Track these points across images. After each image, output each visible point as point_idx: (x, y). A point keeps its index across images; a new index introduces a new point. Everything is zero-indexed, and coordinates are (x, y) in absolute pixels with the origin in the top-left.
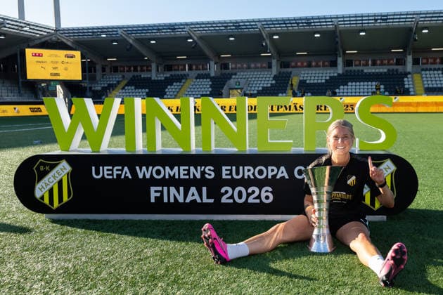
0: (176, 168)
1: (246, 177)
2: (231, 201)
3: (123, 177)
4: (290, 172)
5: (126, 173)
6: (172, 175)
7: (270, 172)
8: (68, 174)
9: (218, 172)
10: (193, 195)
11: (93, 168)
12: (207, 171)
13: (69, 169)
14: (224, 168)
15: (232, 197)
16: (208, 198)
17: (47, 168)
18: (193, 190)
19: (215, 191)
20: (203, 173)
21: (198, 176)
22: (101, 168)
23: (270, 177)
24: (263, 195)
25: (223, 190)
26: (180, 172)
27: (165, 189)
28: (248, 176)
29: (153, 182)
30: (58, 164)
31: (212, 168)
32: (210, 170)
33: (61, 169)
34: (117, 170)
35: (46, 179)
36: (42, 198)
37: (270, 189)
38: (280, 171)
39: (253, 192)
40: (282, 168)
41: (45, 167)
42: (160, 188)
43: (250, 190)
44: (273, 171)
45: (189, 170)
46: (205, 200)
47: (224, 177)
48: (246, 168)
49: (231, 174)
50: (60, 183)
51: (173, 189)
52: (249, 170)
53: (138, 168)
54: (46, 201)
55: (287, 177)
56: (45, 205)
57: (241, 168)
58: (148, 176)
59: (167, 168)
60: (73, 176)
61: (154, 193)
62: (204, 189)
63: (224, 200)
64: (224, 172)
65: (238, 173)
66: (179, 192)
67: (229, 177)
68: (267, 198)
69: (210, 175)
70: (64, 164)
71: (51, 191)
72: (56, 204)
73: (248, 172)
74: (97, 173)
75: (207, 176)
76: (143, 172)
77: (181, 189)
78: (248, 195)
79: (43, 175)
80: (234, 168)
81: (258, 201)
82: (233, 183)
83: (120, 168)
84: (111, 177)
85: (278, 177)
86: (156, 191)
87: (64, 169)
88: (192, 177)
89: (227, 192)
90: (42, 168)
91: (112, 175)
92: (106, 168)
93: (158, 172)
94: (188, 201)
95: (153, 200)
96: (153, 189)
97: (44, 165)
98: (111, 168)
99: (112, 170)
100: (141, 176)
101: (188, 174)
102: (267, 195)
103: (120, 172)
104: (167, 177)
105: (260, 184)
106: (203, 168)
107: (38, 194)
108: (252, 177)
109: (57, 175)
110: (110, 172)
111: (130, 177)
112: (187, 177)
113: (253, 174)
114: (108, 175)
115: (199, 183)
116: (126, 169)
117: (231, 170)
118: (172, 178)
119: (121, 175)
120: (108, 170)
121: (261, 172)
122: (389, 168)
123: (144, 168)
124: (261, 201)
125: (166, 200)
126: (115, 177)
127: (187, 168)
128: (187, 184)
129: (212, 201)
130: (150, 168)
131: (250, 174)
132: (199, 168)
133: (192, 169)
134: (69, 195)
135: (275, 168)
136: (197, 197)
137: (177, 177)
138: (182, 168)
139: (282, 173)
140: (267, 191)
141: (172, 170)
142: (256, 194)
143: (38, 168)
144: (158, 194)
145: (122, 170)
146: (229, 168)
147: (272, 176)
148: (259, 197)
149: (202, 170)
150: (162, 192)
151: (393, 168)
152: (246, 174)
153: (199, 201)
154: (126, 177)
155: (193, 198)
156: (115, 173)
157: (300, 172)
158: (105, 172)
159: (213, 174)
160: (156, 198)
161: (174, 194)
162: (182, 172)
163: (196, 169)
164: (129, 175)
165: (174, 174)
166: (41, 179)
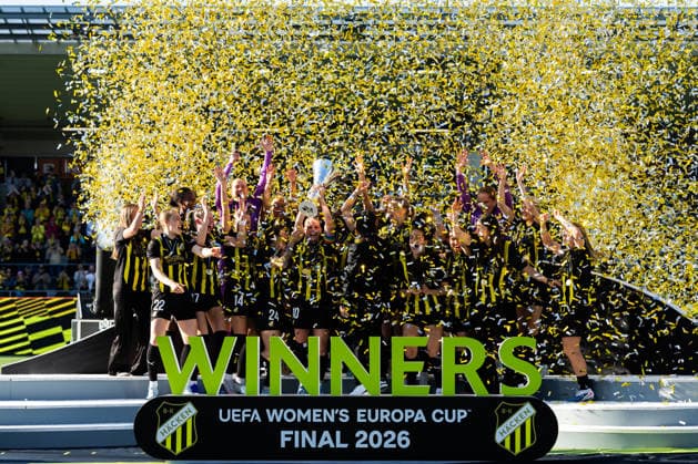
0: (309, 412)
1: (382, 420)
2: (366, 446)
3: (252, 420)
4: (428, 415)
5: (255, 416)
6: (304, 417)
7: (408, 415)
8: (193, 417)
9: (353, 415)
10: (326, 439)
11: (221, 411)
12: (341, 414)
13: (194, 411)
14: (359, 411)
15: (367, 442)
16: (342, 442)
17: (171, 411)
18: (326, 434)
19: (349, 437)
20: (337, 416)
21: (332, 419)
22: (229, 411)
23: (406, 420)
24: (400, 440)
25: (358, 435)
26: (313, 415)
27: (297, 433)
28: (385, 419)
29: (284, 425)
30: (183, 406)
31: (346, 411)
32: (344, 413)
33: (186, 412)
34: (246, 413)
35: (168, 422)
36: (164, 442)
37: (407, 433)
38: (418, 415)
39: (390, 436)
40: (420, 412)
41: (168, 409)
42: (291, 433)
43: (386, 435)
44: (410, 414)
45: (322, 414)
46: (339, 445)
47: (359, 420)
48: (382, 411)
49: (366, 417)
50: (184, 427)
51: (304, 433)
52: (385, 413)
53: (268, 411)
54: (168, 446)
55: (424, 420)
56: (167, 450)
57: (377, 411)
58: (279, 420)
59: (299, 411)
60: (198, 420)
61: (284, 437)
62: (338, 433)
63: (359, 445)
64: (359, 415)
65: (373, 417)
66: (311, 437)
67: (365, 421)
68: (404, 442)
69: (344, 418)
70: (189, 406)
71: (174, 435)
72: (179, 449)
73: (384, 415)
74: (225, 417)
75: (341, 419)
76: (274, 415)
77: (314, 433)
78: (384, 439)
79: (166, 417)
80: (369, 411)
81: (394, 446)
82: (368, 427)
83: (249, 410)
84: (239, 420)
85: (415, 420)
86: (287, 436)
87: (189, 411)
88: (325, 420)
89: (362, 436)
90: (165, 411)
91: (241, 418)
92: (234, 411)
93: (290, 415)
94: (320, 445)
95: (283, 445)
96: (283, 433)
97: (168, 407)
98: (239, 411)
99: (241, 413)
100: (271, 420)
101: (322, 417)
102: (403, 439)
103: (249, 415)
104: (299, 420)
105: (397, 428)
106: (337, 410)
107: (160, 439)
108: (388, 420)
109: (181, 418)
110: (239, 415)
111: (260, 420)
112: (320, 420)
113: (390, 417)
114: (236, 418)
115: (332, 427)
116: (255, 412)
117: (366, 414)
118: (304, 422)
119: (250, 418)
120: (236, 413)
121: (397, 416)
122: (529, 412)
123: (275, 411)
124: (397, 445)
125: (297, 445)
126: (243, 420)
127: (320, 410)
128: (319, 428)
129: (345, 446)
130: (282, 411)
131: (386, 417)
132: (333, 410)
133: (326, 411)
134: (193, 439)
135: (412, 412)
136: (330, 442)
137: (309, 420)
138: (315, 411)
139: (420, 416)
140: (404, 435)
141: (304, 412)
142: (393, 438)
143: (161, 411)
144: (289, 439)
145: (251, 413)
146: (365, 410)
147: (409, 419)
148: (395, 442)
149: (336, 412)
150: (293, 436)
151: (533, 411)
152: (382, 417)
153: (332, 446)
154: (255, 421)
155: (326, 443)
156: (244, 416)
157: (438, 416)
158: (233, 415)
159: (347, 417)
160: (286, 442)
161: (306, 439)
162: (315, 415)
163: (330, 413)
164: (258, 418)
165: (306, 418)
166: (163, 422)
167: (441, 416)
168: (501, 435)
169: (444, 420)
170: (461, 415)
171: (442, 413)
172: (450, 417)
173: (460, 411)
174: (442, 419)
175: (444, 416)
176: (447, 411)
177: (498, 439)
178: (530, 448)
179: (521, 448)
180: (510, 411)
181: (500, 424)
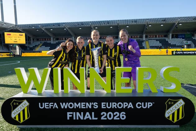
0: (79, 104)
1: (113, 108)
2: (106, 119)
3: (54, 108)
4: (134, 105)
5: (55, 106)
6: (77, 106)
7: (125, 105)
8: (27, 107)
9: (100, 105)
10: (88, 116)
11: (40, 104)
12: (94, 105)
13: (28, 104)
14: (102, 103)
15: (106, 117)
16: (95, 117)
17: (17, 104)
18: (88, 113)
19: (98, 115)
20: (92, 106)
21: (90, 107)
22: (43, 103)
23: (124, 107)
24: (121, 116)
25: (102, 114)
26: (81, 105)
27: (74, 113)
28: (114, 107)
29: (68, 110)
30: (23, 102)
31: (97, 103)
32: (96, 104)
33: (24, 104)
34: (51, 104)
35: (17, 109)
36: (15, 118)
37: (124, 113)
38: (129, 105)
39: (116, 114)
40: (130, 103)
41: (16, 103)
42: (72, 113)
45: (86, 105)
46: (93, 118)
47: (103, 107)
48: (113, 103)
49: (106, 106)
50: (24, 111)
51: (78, 114)
52: (114, 104)
53: (61, 103)
54: (17, 119)
55: (132, 107)
56: (16, 121)
57: (111, 103)
58: (66, 107)
59: (75, 104)
60: (30, 108)
61: (69, 115)
62: (93, 113)
63: (102, 118)
64: (103, 105)
65: (109, 106)
66: (81, 115)
67: (105, 108)
68: (123, 117)
69: (96, 107)
70: (25, 102)
71: (19, 115)
72: (22, 121)
73: (114, 105)
74: (42, 106)
75: (94, 107)
76: (64, 106)
77: (82, 113)
78: (114, 116)
79: (15, 107)
80: (107, 103)
81: (118, 119)
82: (107, 110)
83: (53, 103)
84: (48, 108)
85: (128, 107)
86: (70, 114)
87: (25, 104)
88: (87, 108)
89: (104, 114)
91: (49, 107)
92: (46, 103)
93: (71, 105)
94: (85, 119)
95: (68, 119)
96: (68, 113)
97: (16, 102)
98: (48, 103)
99: (49, 105)
100: (62, 107)
101: (85, 106)
102: (123, 116)
103: (52, 106)
104: (75, 108)
105: (120, 111)
106: (92, 103)
107: (13, 116)
109: (22, 107)
110: (48, 106)
111: (57, 108)
112: (85, 108)
113: (117, 106)
114: (47, 107)
115: (90, 111)
116: (55, 104)
117: (106, 104)
118: (78, 108)
119: (53, 107)
120: (47, 104)
121: (120, 105)
122: (181, 103)
123: (64, 104)
124: (120, 118)
125: (74, 119)
126: (50, 108)
127: (85, 103)
128: (84, 111)
129: (96, 119)
130: (67, 103)
131: (115, 106)
132: (90, 103)
133: (87, 104)
134: (28, 116)
135: (127, 104)
136: (89, 117)
137: (80, 108)
138: (82, 103)
139: (130, 105)
140: (123, 114)
141: (77, 104)
142: (118, 115)
143: (13, 104)
144: (71, 116)
145: (53, 105)
146: (105, 103)
147: (125, 107)
148: (119, 117)
149: (92, 104)
150: (73, 115)
151: (183, 103)
153: (90, 119)
154: (55, 108)
155: (88, 117)
156: (50, 106)
157: (139, 105)
158: (45, 105)
160: (70, 117)
161: (79, 116)
162: (82, 105)
163: (89, 104)
164: (57, 107)
165: (79, 106)
166: (14, 109)
167: (140, 105)
168: (168, 114)
169: (142, 107)
170: (149, 105)
171: (140, 104)
172: (145, 106)
173: (149, 103)
174: (140, 107)
175: (141, 105)
176: (143, 103)
177: (167, 115)
178: (181, 120)
179: (177, 120)
180: (172, 103)
181: (167, 109)
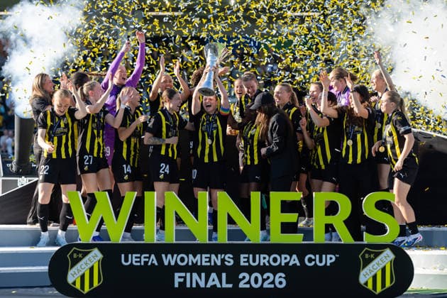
0: (199, 256)
1: (262, 264)
2: (248, 286)
3: (149, 264)
4: (301, 260)
5: (153, 260)
6: (195, 262)
7: (284, 259)
8: (99, 261)
9: (237, 259)
10: (214, 280)
11: (123, 256)
12: (226, 258)
13: (100, 256)
14: (242, 256)
15: (249, 282)
16: (227, 283)
17: (80, 256)
18: (214, 275)
19: (233, 279)
20: (223, 260)
21: (219, 263)
22: (130, 255)
23: (283, 264)
24: (277, 281)
25: (241, 276)
26: (201, 259)
27: (188, 275)
28: (264, 263)
29: (177, 268)
30: (91, 251)
31: (231, 256)
32: (229, 257)
33: (93, 257)
34: (145, 258)
35: (78, 266)
36: (74, 283)
37: (283, 275)
38: (292, 259)
39: (268, 278)
40: (294, 256)
41: (78, 254)
42: (183, 274)
43: (265, 276)
44: (286, 258)
45: (210, 258)
46: (225, 285)
47: (242, 264)
48: (262, 256)
49: (248, 261)
51: (195, 275)
52: (264, 258)
53: (163, 256)
54: (78, 286)
55: (298, 264)
56: (76, 290)
57: (257, 256)
58: (173, 263)
59: (191, 256)
60: (104, 264)
61: (177, 278)
62: (224, 275)
63: (242, 285)
64: (242, 260)
65: (254, 261)
66: (201, 278)
67: (247, 264)
68: (281, 283)
69: (229, 262)
70: (96, 251)
72: (87, 289)
73: (263, 259)
74: (126, 260)
75: (226, 263)
76: (169, 260)
77: (203, 275)
78: (264, 280)
79: (76, 262)
80: (251, 256)
81: (272, 286)
82: (250, 270)
83: (148, 255)
84: (139, 264)
85: (290, 264)
86: (180, 277)
87: (95, 256)
88: (213, 264)
89: (244, 278)
90: (75, 256)
91: (140, 262)
92: (134, 255)
93: (182, 260)
94: (208, 286)
95: (176, 285)
96: (177, 275)
97: (78, 252)
98: (139, 255)
99: (140, 258)
100: (166, 263)
101: (210, 261)
102: (280, 280)
103: (147, 260)
104: (190, 264)
105: (275, 270)
106: (223, 255)
107: (70, 280)
108: (267, 264)
109: (89, 262)
110: (139, 260)
111: (156, 264)
112: (208, 264)
113: (269, 262)
114: (136, 262)
115: (219, 270)
116: (153, 257)
117: (248, 258)
118: (195, 265)
119: (148, 262)
120: (136, 257)
121: (275, 260)
122: (389, 257)
123: (169, 256)
124: (275, 286)
125: (188, 285)
126: (142, 264)
127: (208, 255)
128: (208, 270)
129: (230, 286)
130: (175, 255)
131: (266, 261)
132: (219, 255)
133: (213, 256)
134: (99, 281)
135: (288, 257)
136: (217, 283)
137: (199, 264)
138: (204, 256)
139: (294, 260)
140: (280, 277)
141: (195, 257)
142: (271, 280)
143: (71, 256)
144: (182, 280)
145: (149, 258)
146: (247, 256)
147: (285, 263)
148: (273, 282)
149: (222, 257)
150: (185, 278)
151: (392, 256)
152: (262, 261)
153: (219, 286)
154: (152, 264)
155: (214, 283)
156: (143, 260)
157: (310, 260)
158: (134, 259)
159: (232, 262)
160: (179, 283)
161: (197, 280)
162: (204, 260)
163: (217, 257)
165: (197, 262)
166: (73, 265)
167: (312, 260)
168: (365, 276)
169: (316, 263)
170: (330, 259)
171: (313, 257)
172: (321, 261)
173: (329, 256)
174: (313, 263)
175: (315, 260)
176: (317, 256)
177: (362, 280)
178: (389, 288)
179: (382, 288)
180: (372, 256)
181: (363, 268)
